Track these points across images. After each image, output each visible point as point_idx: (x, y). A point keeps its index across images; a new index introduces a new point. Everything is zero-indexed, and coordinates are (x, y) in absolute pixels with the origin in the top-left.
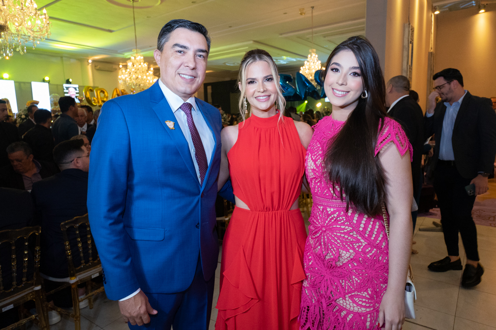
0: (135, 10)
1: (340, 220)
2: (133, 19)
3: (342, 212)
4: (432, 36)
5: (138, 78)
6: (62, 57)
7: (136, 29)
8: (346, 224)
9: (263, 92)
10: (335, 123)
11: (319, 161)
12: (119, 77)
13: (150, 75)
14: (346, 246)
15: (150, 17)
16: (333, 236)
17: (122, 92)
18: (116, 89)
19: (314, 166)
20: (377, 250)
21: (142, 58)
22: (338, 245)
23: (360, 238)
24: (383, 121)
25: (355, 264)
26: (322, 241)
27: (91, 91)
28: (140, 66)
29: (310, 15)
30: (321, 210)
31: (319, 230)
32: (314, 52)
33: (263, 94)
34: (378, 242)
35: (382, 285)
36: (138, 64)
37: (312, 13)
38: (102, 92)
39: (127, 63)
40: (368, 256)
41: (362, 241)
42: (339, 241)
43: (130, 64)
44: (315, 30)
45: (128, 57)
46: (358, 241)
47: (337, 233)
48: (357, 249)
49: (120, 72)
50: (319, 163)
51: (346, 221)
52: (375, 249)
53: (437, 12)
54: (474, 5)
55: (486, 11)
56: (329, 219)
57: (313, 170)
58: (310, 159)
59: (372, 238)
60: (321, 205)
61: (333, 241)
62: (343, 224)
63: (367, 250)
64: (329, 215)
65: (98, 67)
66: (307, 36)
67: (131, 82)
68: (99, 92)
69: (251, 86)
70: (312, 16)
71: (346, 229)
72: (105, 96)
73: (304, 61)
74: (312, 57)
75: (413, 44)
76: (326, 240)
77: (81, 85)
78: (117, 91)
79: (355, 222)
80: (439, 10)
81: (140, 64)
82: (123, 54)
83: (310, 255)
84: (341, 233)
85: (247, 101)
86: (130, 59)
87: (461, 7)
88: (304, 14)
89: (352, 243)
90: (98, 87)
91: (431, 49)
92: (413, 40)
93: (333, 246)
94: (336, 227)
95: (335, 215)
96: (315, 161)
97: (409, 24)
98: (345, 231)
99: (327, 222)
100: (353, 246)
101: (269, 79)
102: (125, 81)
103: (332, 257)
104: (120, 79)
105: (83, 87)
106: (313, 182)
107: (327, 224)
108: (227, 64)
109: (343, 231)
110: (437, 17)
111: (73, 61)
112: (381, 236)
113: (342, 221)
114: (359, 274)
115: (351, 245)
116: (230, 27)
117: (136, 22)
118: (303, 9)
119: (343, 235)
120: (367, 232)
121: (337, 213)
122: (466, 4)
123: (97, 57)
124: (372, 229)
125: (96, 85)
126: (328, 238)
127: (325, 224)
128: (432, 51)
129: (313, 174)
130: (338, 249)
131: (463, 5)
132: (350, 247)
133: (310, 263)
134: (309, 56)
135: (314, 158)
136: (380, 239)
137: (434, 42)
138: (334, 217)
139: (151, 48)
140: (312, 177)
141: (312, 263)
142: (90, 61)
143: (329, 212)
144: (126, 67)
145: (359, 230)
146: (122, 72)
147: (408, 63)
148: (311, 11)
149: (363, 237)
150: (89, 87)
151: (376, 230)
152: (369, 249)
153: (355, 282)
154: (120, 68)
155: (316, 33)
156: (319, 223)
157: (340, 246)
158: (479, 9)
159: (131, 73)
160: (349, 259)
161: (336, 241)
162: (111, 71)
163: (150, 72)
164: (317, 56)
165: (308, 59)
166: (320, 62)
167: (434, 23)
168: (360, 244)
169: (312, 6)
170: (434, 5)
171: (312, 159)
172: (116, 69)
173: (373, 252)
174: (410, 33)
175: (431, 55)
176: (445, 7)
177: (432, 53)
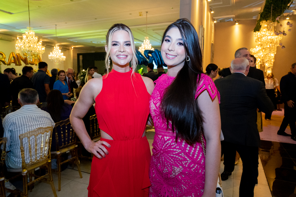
0: (29, 1)
1: (173, 145)
2: (28, 7)
3: (174, 140)
4: (213, 35)
5: (30, 46)
8: (177, 147)
9: (122, 52)
10: (169, 78)
11: (158, 104)
12: (16, 45)
14: (177, 163)
15: (41, 7)
16: (168, 157)
17: (17, 56)
18: (12, 53)
19: (155, 107)
20: (198, 166)
21: (34, 33)
22: (172, 163)
23: (186, 157)
24: (200, 76)
25: (183, 176)
26: (161, 160)
28: (32, 39)
29: (146, 17)
30: (160, 138)
31: (159, 153)
32: (147, 39)
33: (123, 54)
34: (199, 159)
35: (201, 190)
36: (30, 37)
39: (22, 36)
40: (192, 170)
41: (188, 159)
42: (172, 160)
43: (24, 37)
44: (148, 26)
45: (24, 32)
46: (185, 160)
47: (170, 154)
48: (184, 165)
49: (17, 42)
50: (158, 105)
51: (177, 146)
52: (196, 165)
53: (215, 22)
54: (232, 21)
55: (239, 24)
56: (165, 145)
57: (155, 110)
58: (152, 102)
59: (195, 157)
60: (160, 135)
61: (168, 160)
62: (175, 148)
63: (191, 166)
64: (165, 142)
66: (143, 29)
67: (25, 49)
69: (115, 47)
71: (177, 151)
73: (142, 44)
74: (146, 41)
75: (204, 37)
76: (163, 159)
78: (13, 55)
79: (183, 146)
81: (32, 37)
82: (20, 30)
83: (153, 170)
84: (174, 154)
85: (110, 59)
86: (25, 33)
88: (142, 15)
89: (181, 161)
91: (212, 41)
92: (204, 35)
93: (168, 164)
94: (170, 150)
95: (170, 142)
96: (155, 104)
97: (202, 26)
98: (177, 153)
99: (164, 147)
100: (182, 163)
102: (20, 48)
103: (167, 171)
104: (17, 47)
106: (155, 118)
107: (164, 148)
108: (93, 42)
109: (175, 153)
110: (215, 24)
112: (201, 155)
113: (174, 146)
114: (186, 183)
115: (180, 163)
117: (30, 9)
118: (141, 12)
119: (175, 156)
120: (191, 153)
121: (171, 140)
122: (229, 19)
124: (195, 151)
126: (165, 158)
127: (163, 148)
128: (213, 43)
129: (154, 113)
130: (171, 166)
132: (180, 164)
133: (154, 176)
134: (145, 41)
135: (155, 102)
136: (200, 158)
137: (214, 38)
138: (169, 143)
139: (40, 28)
140: (154, 115)
141: (155, 175)
143: (166, 140)
144: (21, 39)
145: (186, 152)
146: (19, 42)
148: (146, 15)
149: (189, 157)
151: (197, 151)
152: (193, 165)
153: (183, 189)
154: (17, 39)
155: (149, 28)
156: (158, 147)
157: (173, 164)
158: (236, 22)
159: (25, 43)
160: (179, 172)
161: (170, 160)
162: (11, 41)
163: (39, 43)
164: (149, 41)
165: (144, 43)
166: (151, 45)
168: (187, 162)
169: (147, 11)
170: (214, 18)
171: (154, 103)
172: (14, 40)
173: (195, 167)
174: (203, 31)
175: (212, 45)
176: (219, 20)
177: (213, 44)
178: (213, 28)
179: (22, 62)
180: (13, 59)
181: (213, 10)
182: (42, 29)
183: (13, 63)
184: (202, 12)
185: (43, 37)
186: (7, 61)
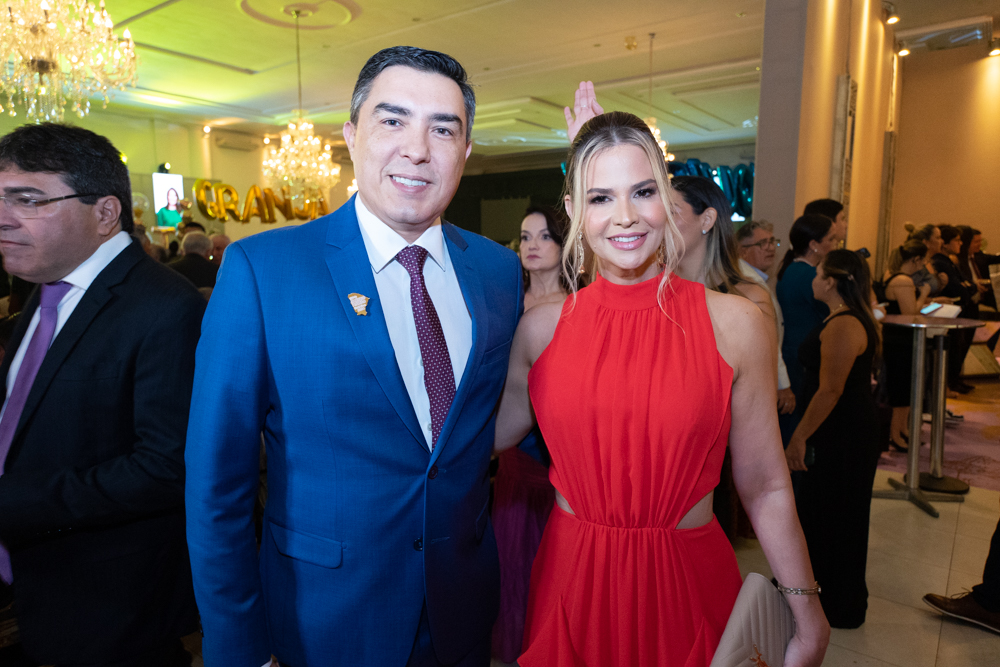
0: (301, 31)
2: (295, 49)
4: (893, 100)
5: (300, 166)
6: (152, 120)
7: (302, 70)
9: (629, 226)
12: (265, 163)
13: (324, 160)
15: (329, 46)
17: (265, 194)
18: (254, 187)
21: (311, 126)
27: (208, 189)
28: (306, 143)
29: (648, 50)
33: (629, 231)
36: (301, 139)
37: (651, 45)
38: (228, 192)
39: (279, 135)
43: (285, 138)
44: (655, 79)
45: (283, 123)
49: (265, 153)
53: (904, 53)
54: (979, 37)
65: (222, 142)
66: (640, 92)
67: (287, 174)
68: (221, 192)
69: (598, 208)
70: (651, 53)
72: (232, 199)
75: (854, 117)
77: (189, 175)
78: (255, 192)
80: (907, 48)
81: (306, 140)
82: (274, 118)
86: (286, 127)
87: (953, 41)
88: (636, 47)
90: (220, 181)
91: (891, 125)
92: (854, 110)
97: (848, 77)
101: (645, 191)
102: (275, 172)
104: (266, 168)
105: (193, 180)
110: (903, 61)
111: (172, 128)
116: (487, 69)
117: (301, 56)
118: (633, 38)
122: (964, 34)
123: (221, 122)
125: (218, 177)
128: (892, 129)
131: (957, 37)
137: (896, 112)
139: (328, 107)
142: (207, 129)
144: (277, 143)
146: (270, 155)
147: (843, 154)
148: (648, 43)
150: (203, 181)
154: (265, 145)
155: (657, 86)
158: (990, 47)
159: (289, 157)
162: (248, 151)
163: (324, 154)
166: (664, 143)
167: (899, 74)
169: (652, 31)
170: (899, 36)
172: (256, 147)
174: (850, 95)
175: (889, 137)
176: (922, 40)
177: (891, 134)
178: (895, 74)
179: (278, 214)
180: (254, 203)
181: (896, 14)
182: (330, 110)
183: (255, 215)
184: (850, 29)
185: (334, 133)
186: (241, 211)
